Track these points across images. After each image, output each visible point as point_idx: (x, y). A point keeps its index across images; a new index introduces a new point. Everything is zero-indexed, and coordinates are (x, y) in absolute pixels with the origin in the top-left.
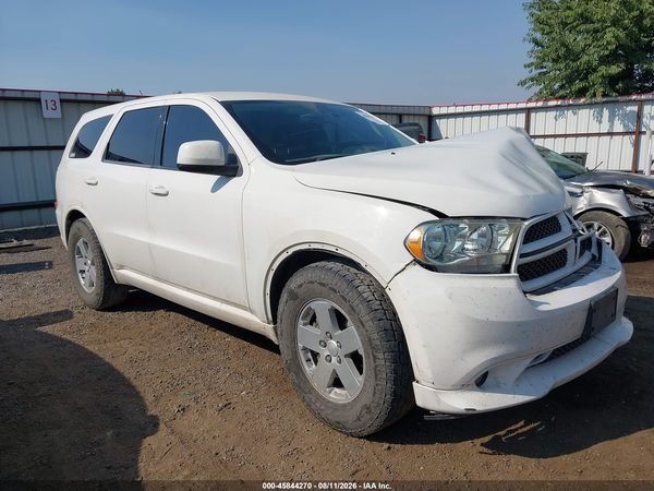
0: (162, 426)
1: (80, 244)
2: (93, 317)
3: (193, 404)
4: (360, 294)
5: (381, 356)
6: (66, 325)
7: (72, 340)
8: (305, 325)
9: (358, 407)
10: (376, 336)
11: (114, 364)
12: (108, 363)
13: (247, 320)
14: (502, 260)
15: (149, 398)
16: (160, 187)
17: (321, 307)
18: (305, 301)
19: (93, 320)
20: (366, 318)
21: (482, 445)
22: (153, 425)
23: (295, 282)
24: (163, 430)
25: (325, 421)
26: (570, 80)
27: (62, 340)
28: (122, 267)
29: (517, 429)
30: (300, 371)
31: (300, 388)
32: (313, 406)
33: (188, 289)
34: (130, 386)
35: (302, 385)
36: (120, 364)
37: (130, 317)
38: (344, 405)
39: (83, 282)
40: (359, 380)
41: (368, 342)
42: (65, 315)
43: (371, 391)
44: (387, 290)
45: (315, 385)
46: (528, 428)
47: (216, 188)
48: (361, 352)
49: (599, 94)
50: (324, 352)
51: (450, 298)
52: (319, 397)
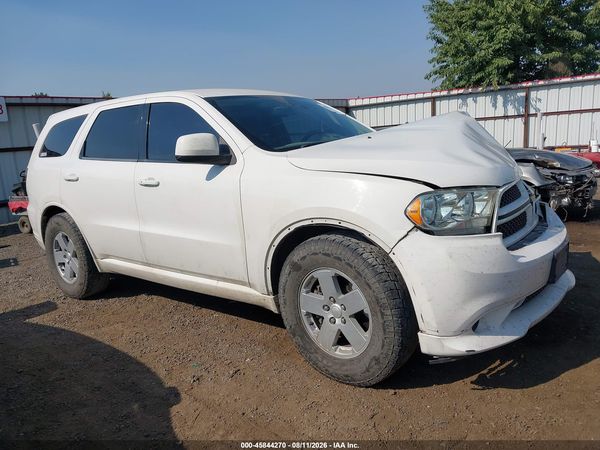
0: (183, 395)
1: (59, 238)
2: (78, 306)
3: (205, 374)
4: (365, 260)
5: (388, 312)
6: (54, 314)
7: (66, 328)
8: (307, 292)
9: (367, 361)
10: (383, 296)
11: (115, 346)
12: (109, 346)
13: (246, 294)
14: (484, 223)
15: (161, 373)
16: (149, 179)
17: (325, 275)
18: (308, 271)
19: (78, 309)
20: (372, 281)
21: (472, 382)
22: (174, 396)
23: (297, 255)
24: (186, 400)
25: (331, 376)
26: (467, 72)
27: (56, 329)
28: (107, 256)
29: (496, 367)
30: (304, 334)
31: (305, 349)
32: (320, 364)
33: (182, 272)
34: (139, 363)
35: (307, 348)
36: (121, 345)
37: (114, 303)
38: (351, 360)
39: (62, 274)
40: (366, 336)
41: (375, 302)
42: (48, 307)
43: (380, 344)
44: (391, 255)
45: (320, 345)
46: (504, 365)
47: (210, 176)
48: (367, 311)
49: (495, 83)
50: (328, 315)
51: (451, 257)
52: (325, 356)
